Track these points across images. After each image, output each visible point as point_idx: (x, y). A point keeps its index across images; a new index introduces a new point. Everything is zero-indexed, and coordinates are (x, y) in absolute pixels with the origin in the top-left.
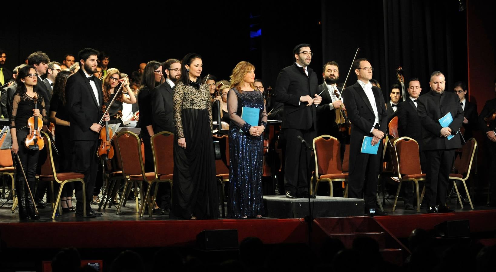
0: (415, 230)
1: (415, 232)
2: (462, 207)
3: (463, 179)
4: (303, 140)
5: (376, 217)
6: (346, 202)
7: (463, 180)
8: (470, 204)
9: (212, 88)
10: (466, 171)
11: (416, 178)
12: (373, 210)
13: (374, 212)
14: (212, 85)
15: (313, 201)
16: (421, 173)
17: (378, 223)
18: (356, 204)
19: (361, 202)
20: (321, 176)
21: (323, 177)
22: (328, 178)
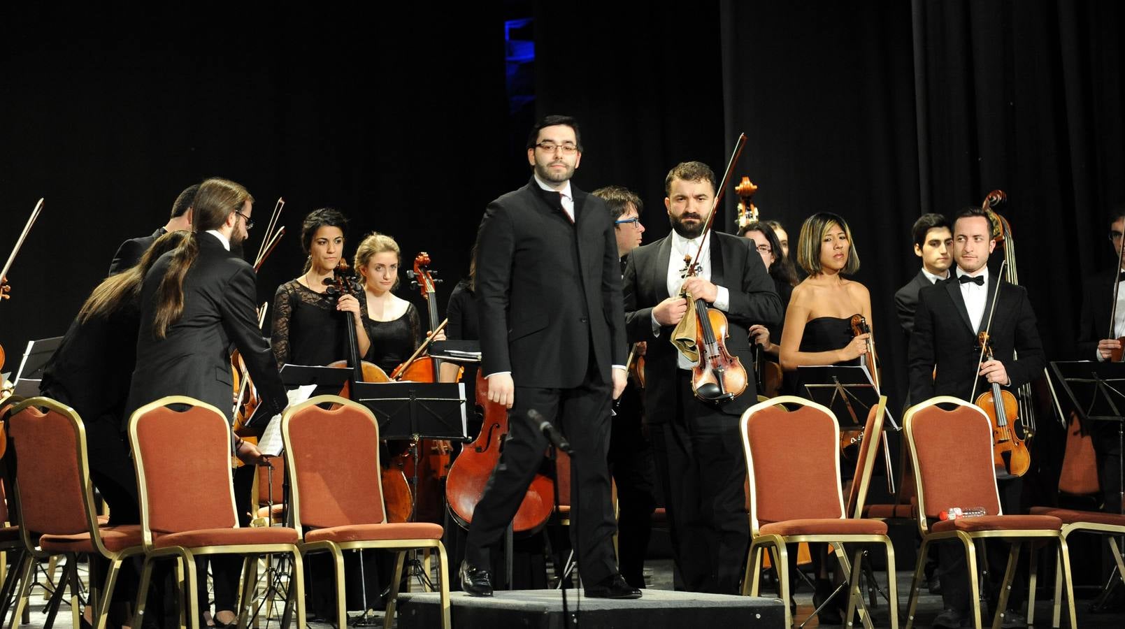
4: (545, 424)
6: (724, 608)
9: (330, 253)
11: (967, 531)
14: (332, 242)
18: (758, 616)
19: (774, 607)
20: (762, 527)
21: (765, 532)
22: (777, 533)
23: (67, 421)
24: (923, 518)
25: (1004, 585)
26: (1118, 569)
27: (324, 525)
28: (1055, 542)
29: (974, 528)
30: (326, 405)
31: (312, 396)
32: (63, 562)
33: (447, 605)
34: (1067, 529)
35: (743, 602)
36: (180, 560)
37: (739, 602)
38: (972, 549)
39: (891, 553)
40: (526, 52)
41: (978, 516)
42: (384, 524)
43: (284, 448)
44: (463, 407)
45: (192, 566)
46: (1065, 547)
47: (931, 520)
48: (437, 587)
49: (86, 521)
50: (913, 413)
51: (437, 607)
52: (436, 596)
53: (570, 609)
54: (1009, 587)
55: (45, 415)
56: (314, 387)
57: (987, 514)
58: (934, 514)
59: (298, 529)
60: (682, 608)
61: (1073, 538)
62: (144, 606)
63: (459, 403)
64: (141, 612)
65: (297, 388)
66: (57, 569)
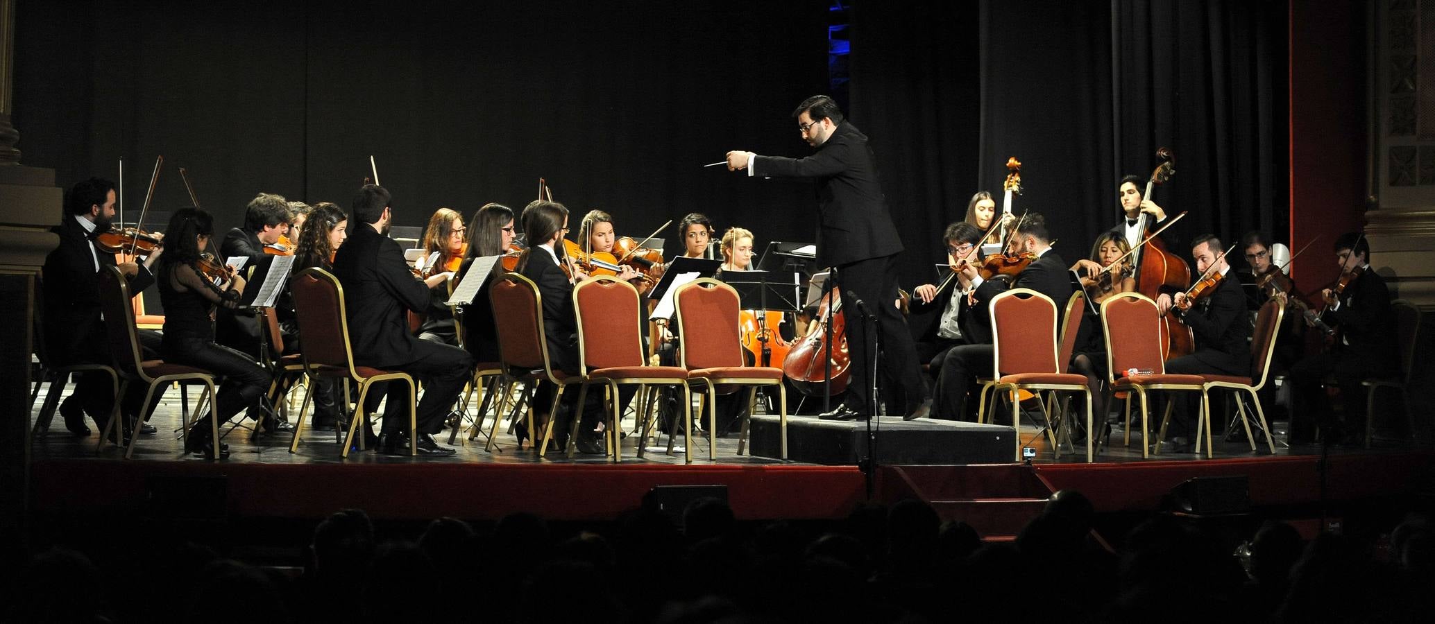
0: (1058, 492)
1: (1058, 495)
2: (1254, 448)
3: (1252, 386)
4: (859, 301)
5: (1038, 467)
6: (974, 432)
7: (1253, 390)
8: (1268, 443)
10: (1260, 371)
11: (1141, 384)
12: (1032, 451)
13: (1034, 455)
15: (876, 429)
16: (1164, 373)
17: (1043, 480)
18: (998, 438)
19: (1009, 432)
20: (1003, 377)
21: (1004, 381)
22: (1013, 382)
23: (527, 289)
24: (1111, 375)
25: (1164, 422)
26: (1240, 412)
27: (699, 366)
28: (1199, 393)
29: (1145, 383)
30: (704, 285)
31: (698, 277)
32: (521, 387)
33: (784, 424)
34: (1207, 386)
35: (989, 428)
36: (607, 386)
37: (985, 428)
38: (1144, 397)
39: (1089, 398)
40: (843, 48)
41: (1148, 375)
42: (743, 368)
43: (675, 314)
44: (797, 289)
45: (616, 391)
46: (1206, 397)
47: (1116, 377)
48: (777, 411)
49: (541, 358)
50: (1108, 302)
51: (778, 425)
52: (777, 417)
53: (872, 429)
54: (1167, 424)
55: (515, 285)
56: (698, 274)
57: (1154, 373)
58: (1119, 373)
59: (683, 368)
60: (945, 431)
61: (1212, 391)
62: (580, 418)
63: (795, 287)
64: (579, 422)
65: (686, 273)
66: (516, 392)
